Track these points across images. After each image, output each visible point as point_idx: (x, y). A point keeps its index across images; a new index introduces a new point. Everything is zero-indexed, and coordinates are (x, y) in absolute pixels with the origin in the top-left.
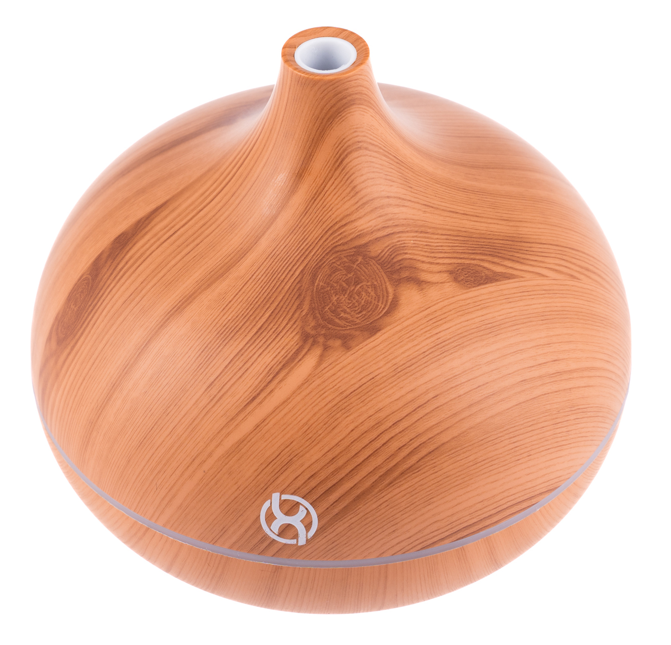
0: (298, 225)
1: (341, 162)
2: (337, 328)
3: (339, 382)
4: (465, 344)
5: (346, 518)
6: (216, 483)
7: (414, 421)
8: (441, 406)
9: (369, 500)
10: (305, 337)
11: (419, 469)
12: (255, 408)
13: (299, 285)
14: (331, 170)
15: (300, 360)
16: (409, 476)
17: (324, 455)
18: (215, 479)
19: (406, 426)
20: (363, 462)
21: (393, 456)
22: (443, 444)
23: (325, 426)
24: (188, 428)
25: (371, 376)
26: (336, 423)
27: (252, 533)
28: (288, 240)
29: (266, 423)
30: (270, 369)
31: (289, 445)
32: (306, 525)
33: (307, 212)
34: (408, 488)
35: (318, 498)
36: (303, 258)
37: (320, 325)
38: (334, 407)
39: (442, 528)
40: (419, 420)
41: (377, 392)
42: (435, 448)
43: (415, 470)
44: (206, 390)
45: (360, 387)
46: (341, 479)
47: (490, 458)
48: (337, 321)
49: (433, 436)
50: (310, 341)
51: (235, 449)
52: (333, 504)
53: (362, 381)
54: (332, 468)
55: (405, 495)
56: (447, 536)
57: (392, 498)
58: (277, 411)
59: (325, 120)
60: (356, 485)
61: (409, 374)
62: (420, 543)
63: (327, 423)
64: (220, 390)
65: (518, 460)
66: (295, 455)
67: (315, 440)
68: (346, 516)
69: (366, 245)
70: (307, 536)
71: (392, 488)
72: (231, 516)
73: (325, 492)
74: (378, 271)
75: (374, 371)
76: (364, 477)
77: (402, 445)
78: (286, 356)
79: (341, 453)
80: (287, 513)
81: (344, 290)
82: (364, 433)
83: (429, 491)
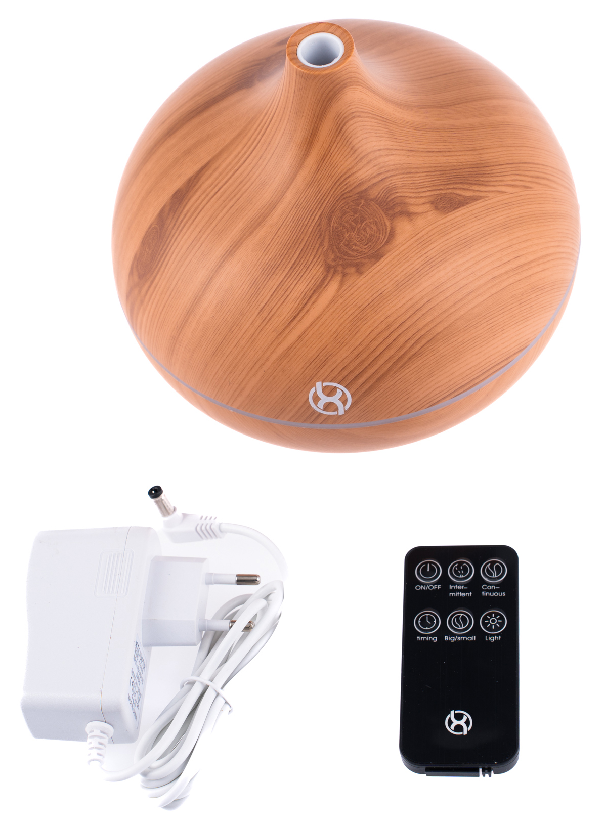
0: (313, 181)
1: (341, 130)
2: (352, 259)
3: (356, 300)
4: (447, 258)
6: (274, 379)
7: (414, 321)
8: (434, 307)
9: (387, 380)
10: (328, 268)
11: (422, 354)
13: (319, 228)
14: (334, 137)
15: (326, 286)
16: (415, 360)
17: (351, 353)
18: (273, 375)
19: (409, 325)
20: (380, 354)
21: (402, 347)
22: (438, 334)
23: (349, 333)
24: (248, 342)
25: (380, 292)
26: (357, 329)
27: (304, 410)
28: (307, 193)
29: (306, 334)
30: (305, 295)
31: (325, 348)
33: (319, 170)
34: (415, 368)
35: (350, 382)
36: (319, 206)
37: (338, 257)
38: (355, 318)
39: (443, 391)
41: (385, 303)
42: (432, 337)
43: (419, 355)
44: (258, 314)
45: (372, 301)
46: (365, 368)
47: (474, 338)
48: (350, 252)
49: (429, 329)
50: (332, 270)
51: (285, 354)
52: (361, 386)
53: (373, 296)
54: (358, 361)
56: (448, 395)
57: (404, 376)
58: (313, 325)
59: (325, 102)
60: (376, 371)
61: (407, 287)
62: (428, 403)
63: (351, 330)
64: (269, 313)
65: (495, 335)
66: (330, 354)
67: (343, 343)
68: (372, 393)
69: (366, 190)
70: (344, 408)
71: (404, 369)
72: (287, 399)
73: (355, 378)
74: (377, 210)
75: (382, 288)
76: (382, 365)
77: (407, 339)
78: (315, 284)
79: (363, 350)
80: (328, 394)
81: (353, 228)
82: (379, 334)
83: (431, 368)
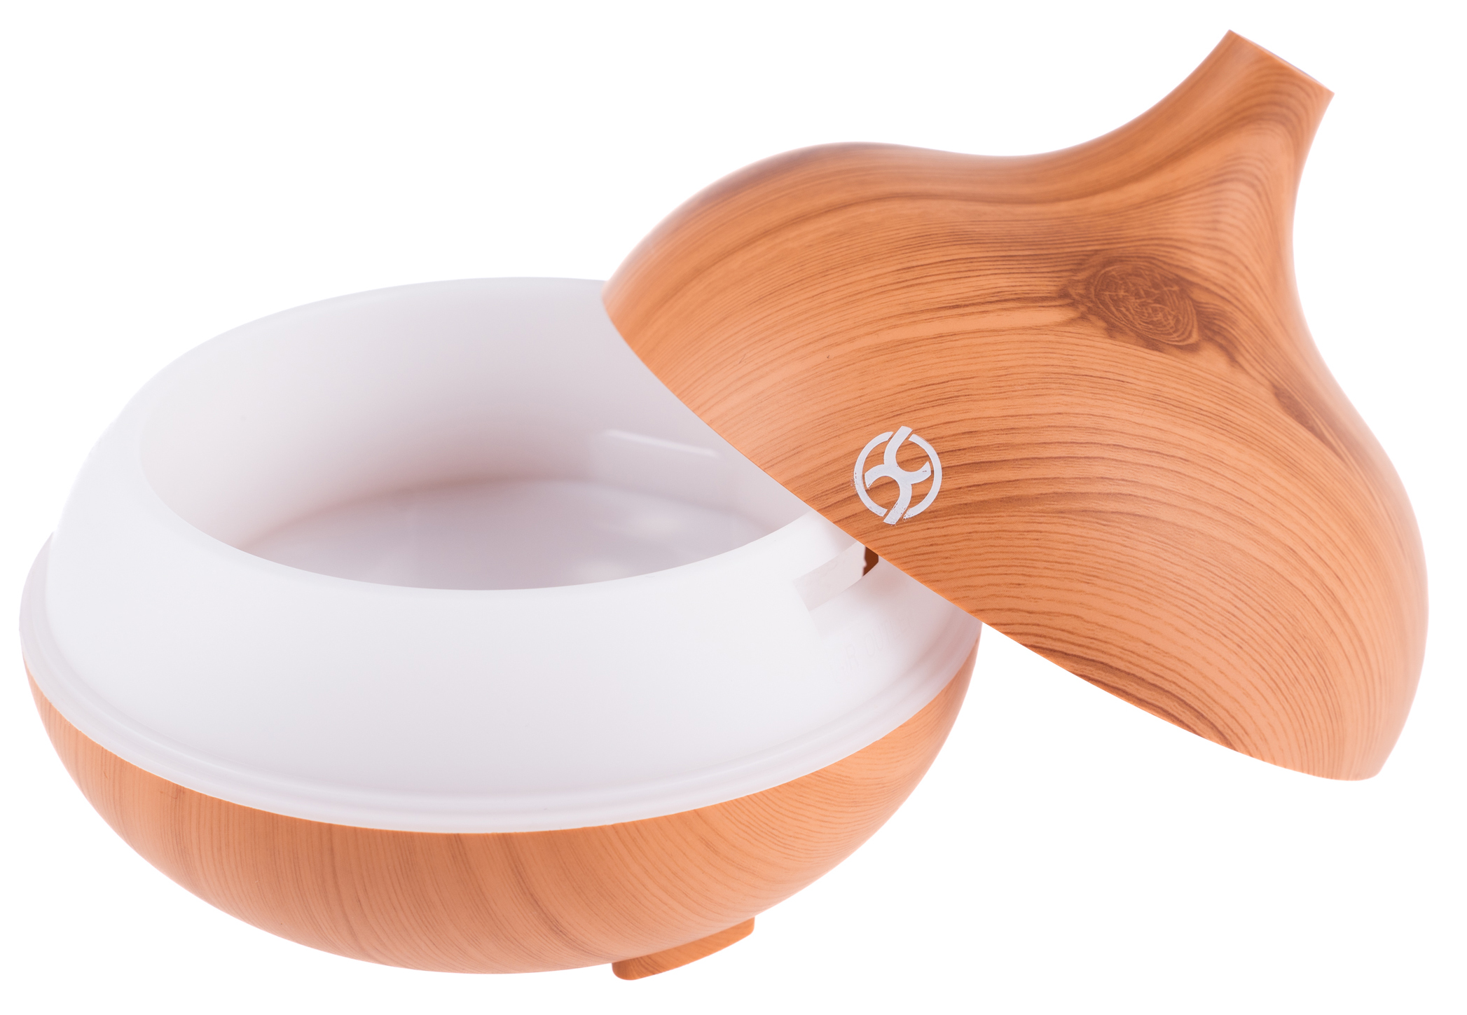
1: (1221, 182)
2: (1109, 314)
3: (1077, 355)
4: (1253, 446)
5: (974, 517)
6: (834, 379)
7: (1141, 462)
8: (1185, 475)
9: (1019, 514)
10: (1064, 295)
11: (1109, 523)
12: (952, 316)
13: (1086, 257)
14: (1202, 181)
15: (1043, 307)
16: (1090, 522)
17: (1004, 416)
18: (838, 371)
19: (1128, 459)
20: (1047, 458)
21: (1088, 480)
22: (1157, 519)
23: (1028, 386)
25: (1122, 378)
26: (1044, 392)
27: (834, 469)
28: (1097, 219)
29: (954, 339)
30: (998, 292)
31: (967, 379)
32: (915, 494)
33: (1140, 207)
34: (1078, 536)
35: (957, 466)
36: (1102, 242)
37: (1089, 298)
38: (1055, 373)
39: (1079, 635)
40: (1148, 465)
41: (1118, 397)
42: (1144, 514)
43: (1103, 520)
44: (898, 270)
45: (1101, 378)
46: (1005, 461)
47: (1198, 594)
48: (1113, 309)
49: (1152, 498)
50: (1068, 301)
51: (891, 347)
52: (970, 487)
53: (1108, 374)
54: (1003, 439)
55: (1068, 543)
56: (1075, 656)
57: (1050, 533)
58: (978, 334)
60: (1018, 480)
61: (1168, 412)
62: (1036, 635)
63: (1033, 384)
64: (917, 278)
65: (1225, 636)
66: (967, 394)
67: (1004, 392)
68: (976, 515)
69: (1192, 283)
70: (905, 512)
71: (1060, 520)
72: (823, 431)
73: (973, 463)
74: (1190, 312)
75: (1129, 377)
76: (1035, 479)
77: (1107, 476)
78: (1028, 293)
79: (1027, 428)
80: (902, 462)
81: (1138, 295)
82: (1071, 427)
83: (1100, 564)
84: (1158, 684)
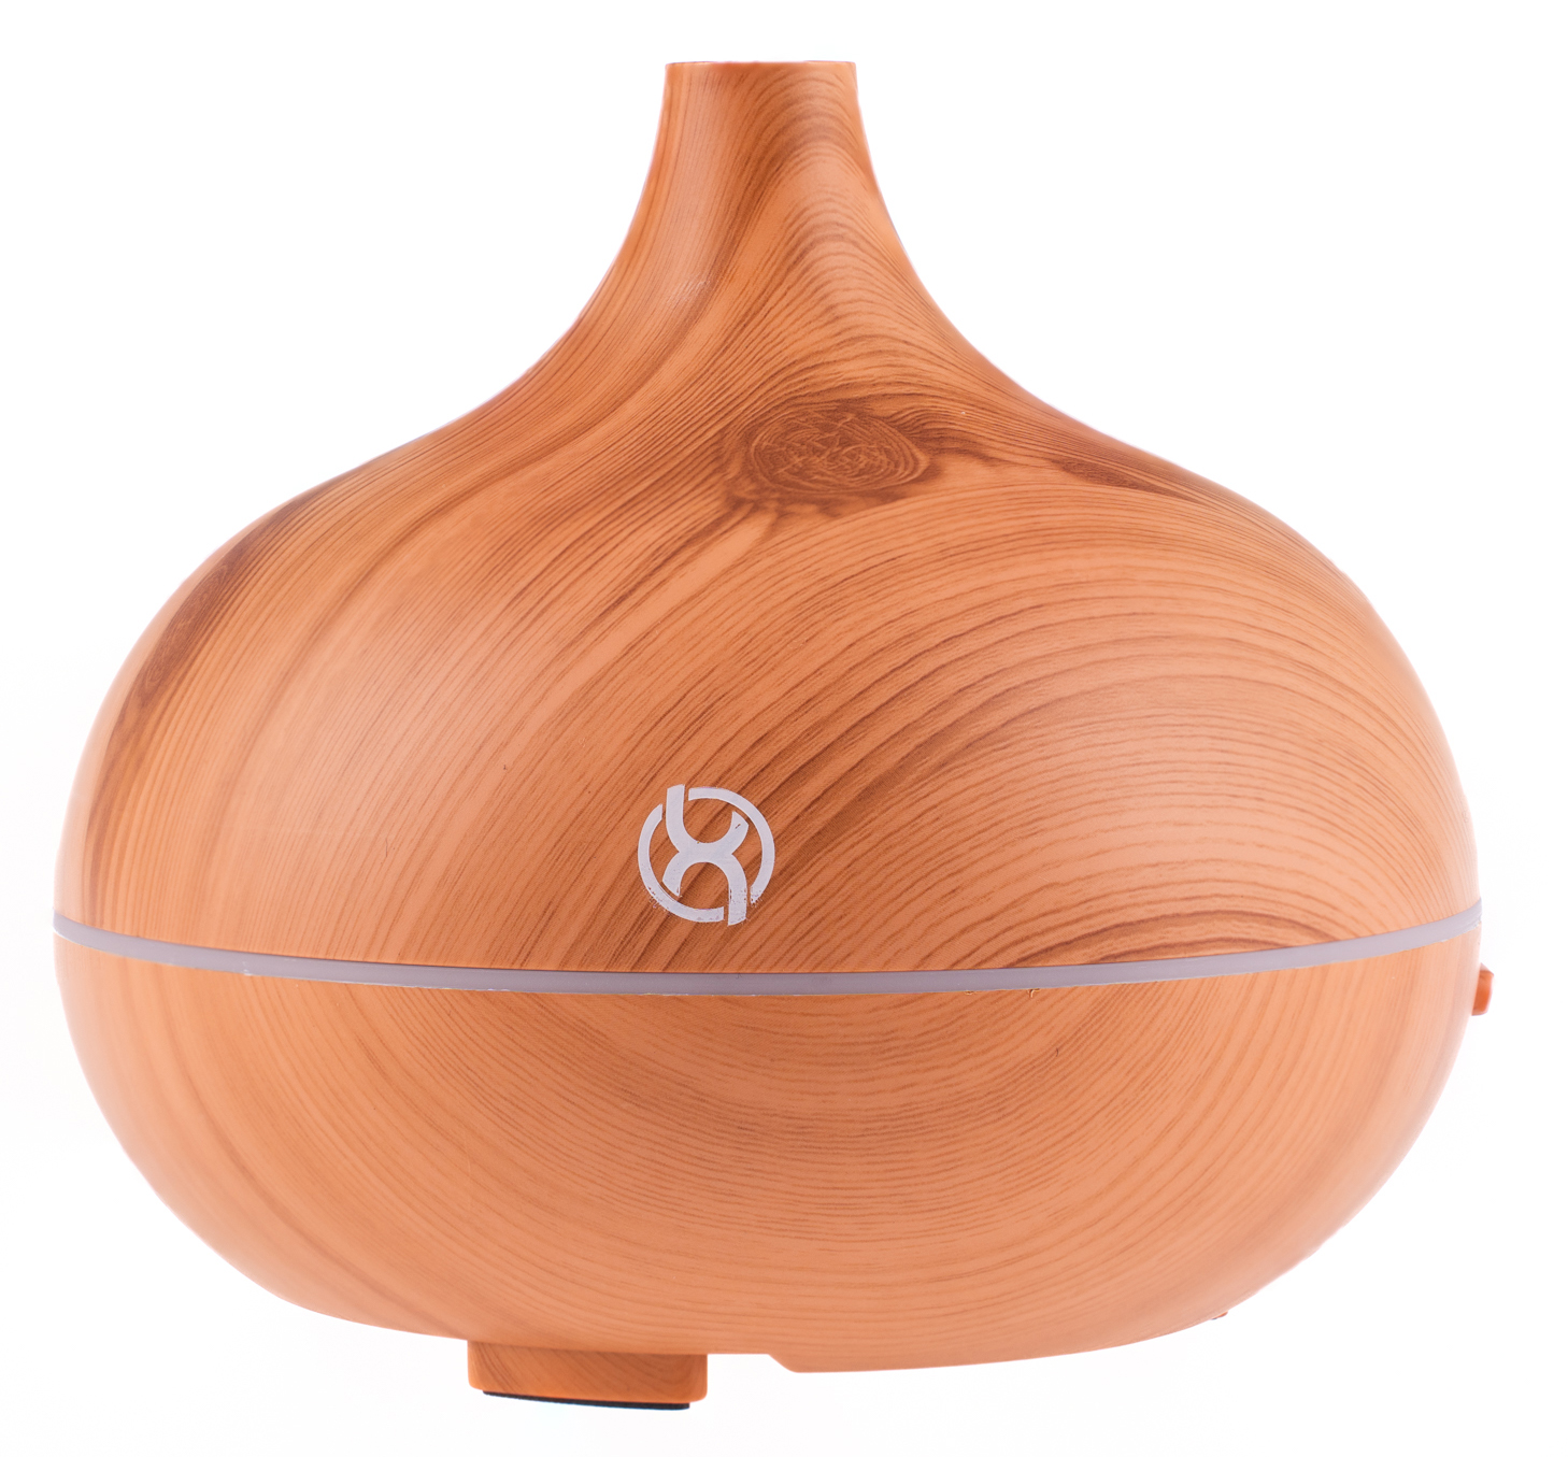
0: (708, 370)
1: (802, 256)
2: (810, 492)
3: (816, 562)
4: (1097, 542)
5: (840, 843)
6: (534, 789)
7: (991, 642)
8: (1051, 625)
9: (894, 801)
10: (735, 504)
11: (1008, 742)
12: (626, 615)
14: (778, 269)
15: (725, 532)
16: (985, 755)
17: (787, 693)
18: (531, 777)
19: (974, 648)
20: (877, 710)
21: (946, 704)
22: (1060, 700)
23: (787, 637)
25: (889, 556)
26: (813, 631)
27: (617, 903)
28: (686, 395)
29: (651, 639)
30: (658, 550)
31: (706, 677)
32: (746, 863)
33: (727, 348)
34: (983, 782)
35: (774, 792)
36: (722, 415)
37: (767, 489)
38: (807, 601)
39: (1067, 908)
40: (1002, 641)
41: (903, 581)
42: (1041, 703)
43: (999, 741)
44: (509, 605)
45: (864, 571)
46: (829, 746)
47: (1171, 762)
48: (805, 484)
49: (1035, 677)
50: (747, 508)
51: (580, 701)
52: (809, 807)
53: (868, 561)
54: (806, 721)
55: (977, 798)
56: (1079, 938)
57: (947, 800)
58: (675, 614)
60: (862, 760)
61: (973, 562)
62: (1016, 943)
63: (792, 630)
64: (542, 598)
65: (1235, 796)
66: (721, 695)
67: (765, 663)
68: (841, 839)
69: (862, 400)
70: (749, 895)
71: (949, 776)
72: (569, 863)
73: (791, 776)
74: (892, 435)
75: (896, 549)
76: (882, 745)
77: (966, 685)
78: (694, 528)
79: (825, 689)
80: (701, 833)
81: (816, 452)
82: (878, 652)
83: (1033, 799)
84: (1198, 909)
